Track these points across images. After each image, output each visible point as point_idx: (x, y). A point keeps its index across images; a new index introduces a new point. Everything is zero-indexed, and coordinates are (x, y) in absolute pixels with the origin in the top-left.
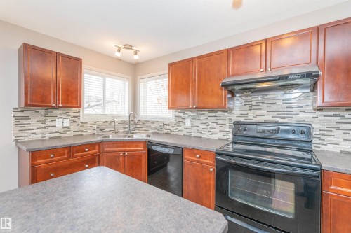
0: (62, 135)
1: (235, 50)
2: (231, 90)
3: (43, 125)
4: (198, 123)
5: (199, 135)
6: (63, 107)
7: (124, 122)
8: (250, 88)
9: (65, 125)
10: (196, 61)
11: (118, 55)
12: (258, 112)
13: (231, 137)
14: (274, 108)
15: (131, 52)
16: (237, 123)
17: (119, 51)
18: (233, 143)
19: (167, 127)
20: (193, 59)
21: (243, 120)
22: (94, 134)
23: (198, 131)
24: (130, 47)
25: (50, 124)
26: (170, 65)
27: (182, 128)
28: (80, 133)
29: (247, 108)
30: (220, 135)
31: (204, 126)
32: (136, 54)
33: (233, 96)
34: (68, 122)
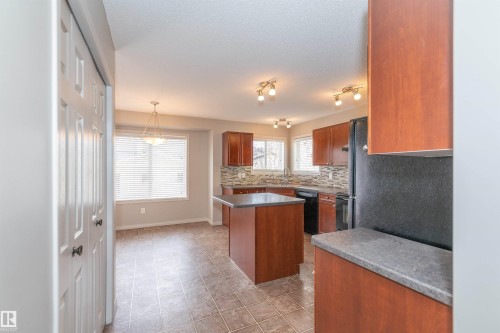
0: (241, 183)
4: (338, 176)
6: (244, 165)
9: (243, 177)
10: (332, 129)
11: (275, 127)
15: (285, 123)
17: (276, 124)
19: (315, 180)
20: (329, 128)
22: (259, 184)
23: (338, 184)
24: (284, 120)
25: (235, 176)
26: (314, 131)
27: (326, 181)
28: (251, 183)
32: (288, 124)
34: (244, 175)
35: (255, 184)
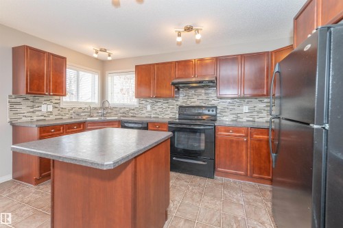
0: (47, 118)
1: (179, 62)
2: (177, 86)
3: (32, 110)
4: (156, 107)
5: (157, 116)
6: (53, 95)
7: (95, 109)
8: (187, 86)
9: (49, 110)
10: (156, 66)
11: (96, 56)
12: (193, 100)
13: (177, 116)
14: (200, 97)
15: (106, 54)
16: (181, 107)
17: (97, 53)
18: (179, 119)
19: (133, 112)
20: (154, 65)
21: (184, 105)
22: (72, 118)
23: (156, 113)
24: (105, 51)
25: (36, 109)
26: (137, 67)
27: (144, 112)
28: (60, 117)
29: (186, 97)
30: (171, 116)
31: (161, 110)
32: (109, 56)
33: (179, 90)
34: (50, 108)
35: (66, 119)
